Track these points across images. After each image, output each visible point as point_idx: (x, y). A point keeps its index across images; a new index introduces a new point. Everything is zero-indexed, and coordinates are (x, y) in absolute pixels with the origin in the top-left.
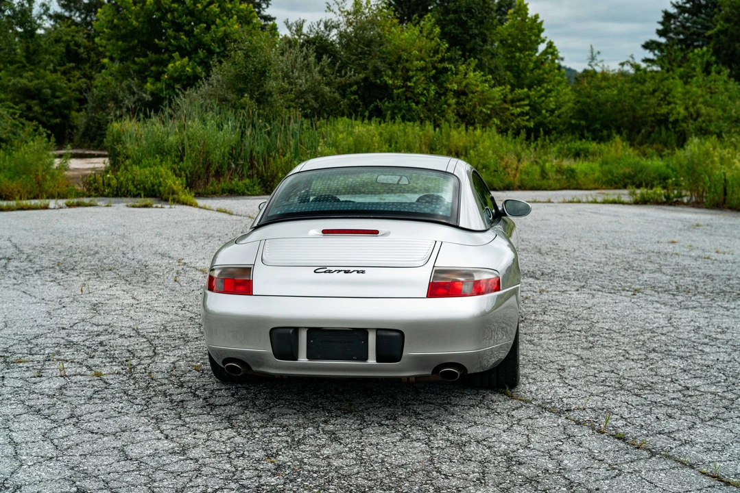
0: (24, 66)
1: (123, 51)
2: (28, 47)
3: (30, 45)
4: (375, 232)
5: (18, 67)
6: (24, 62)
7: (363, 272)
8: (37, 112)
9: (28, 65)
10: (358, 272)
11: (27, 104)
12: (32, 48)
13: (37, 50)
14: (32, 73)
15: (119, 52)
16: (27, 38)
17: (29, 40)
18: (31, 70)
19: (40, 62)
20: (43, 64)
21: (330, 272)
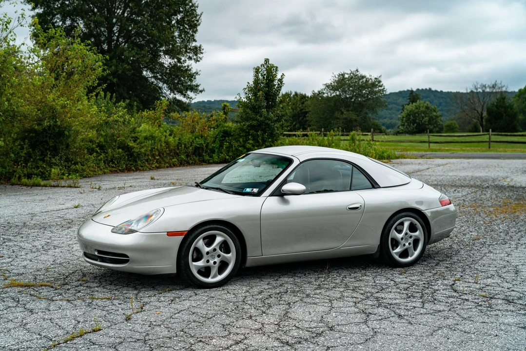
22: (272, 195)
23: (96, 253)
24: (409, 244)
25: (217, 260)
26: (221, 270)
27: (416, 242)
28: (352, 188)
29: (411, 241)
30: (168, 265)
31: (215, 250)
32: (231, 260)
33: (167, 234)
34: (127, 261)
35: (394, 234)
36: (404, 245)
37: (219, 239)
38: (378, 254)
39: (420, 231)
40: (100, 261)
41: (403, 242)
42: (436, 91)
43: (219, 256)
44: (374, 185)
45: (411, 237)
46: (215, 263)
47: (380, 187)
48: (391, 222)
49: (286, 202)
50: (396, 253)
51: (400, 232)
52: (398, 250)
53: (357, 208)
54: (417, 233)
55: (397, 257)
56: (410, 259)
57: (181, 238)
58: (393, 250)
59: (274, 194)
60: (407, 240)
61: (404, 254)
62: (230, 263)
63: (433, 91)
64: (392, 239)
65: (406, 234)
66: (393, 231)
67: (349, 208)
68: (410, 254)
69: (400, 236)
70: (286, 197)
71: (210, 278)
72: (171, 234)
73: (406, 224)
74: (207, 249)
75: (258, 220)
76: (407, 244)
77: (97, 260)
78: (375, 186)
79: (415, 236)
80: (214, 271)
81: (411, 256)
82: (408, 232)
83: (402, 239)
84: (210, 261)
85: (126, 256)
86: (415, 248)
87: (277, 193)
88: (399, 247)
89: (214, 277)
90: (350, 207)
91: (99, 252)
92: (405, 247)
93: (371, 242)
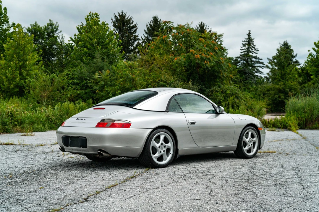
0: (280, 80)
1: (317, 72)
2: (282, 73)
3: (283, 72)
4: (104, 109)
5: (277, 81)
6: (280, 78)
7: (85, 119)
8: (282, 98)
9: (281, 80)
10: (84, 119)
11: (279, 95)
12: (283, 73)
13: (285, 74)
14: (282, 83)
15: (315, 72)
16: (281, 69)
17: (282, 70)
18: (283, 82)
19: (286, 78)
20: (287, 79)
21: (79, 119)
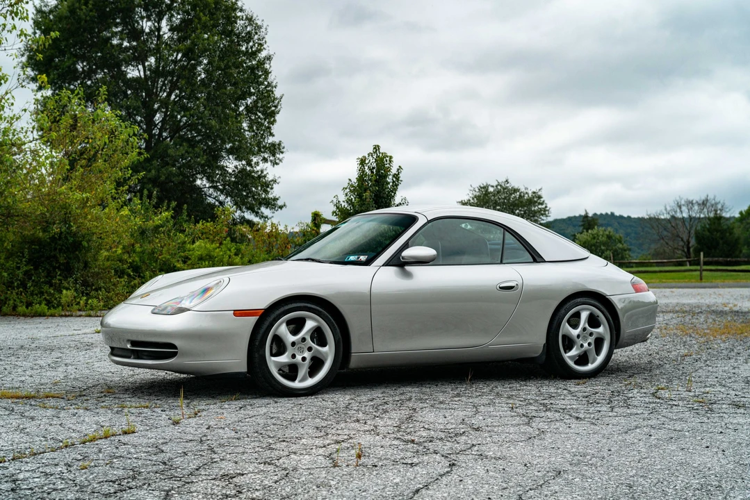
22: (387, 264)
23: (129, 346)
24: (589, 344)
25: (307, 355)
26: (313, 371)
27: (599, 342)
28: (504, 262)
29: (591, 339)
30: (235, 361)
31: (304, 339)
32: (327, 356)
33: (234, 314)
34: (174, 355)
35: (566, 328)
36: (582, 346)
37: (310, 325)
38: (544, 357)
39: (604, 326)
40: (135, 358)
41: (580, 341)
42: (621, 217)
43: (310, 349)
44: (536, 258)
45: (591, 334)
46: (304, 359)
47: (545, 262)
48: (563, 311)
49: (408, 275)
50: (570, 357)
51: (575, 326)
52: (574, 352)
53: (511, 288)
54: (601, 330)
55: (571, 363)
56: (590, 367)
57: (254, 319)
58: (566, 353)
59: (391, 263)
60: (585, 339)
61: (583, 359)
62: (326, 360)
63: (616, 216)
64: (564, 337)
65: (584, 329)
66: (565, 325)
67: (500, 288)
68: (590, 359)
69: (575, 332)
70: (407, 268)
71: (297, 381)
72: (239, 313)
73: (584, 315)
74: (291, 338)
75: (368, 301)
76: (586, 345)
77: (129, 357)
78: (538, 259)
79: (598, 333)
80: (303, 372)
81: (592, 364)
82: (587, 326)
83: (578, 336)
84: (297, 356)
85: (173, 346)
86: (598, 352)
87: (394, 261)
88: (574, 349)
89: (303, 380)
90: (502, 285)
91: (134, 343)
92: (583, 349)
93: (533, 339)
